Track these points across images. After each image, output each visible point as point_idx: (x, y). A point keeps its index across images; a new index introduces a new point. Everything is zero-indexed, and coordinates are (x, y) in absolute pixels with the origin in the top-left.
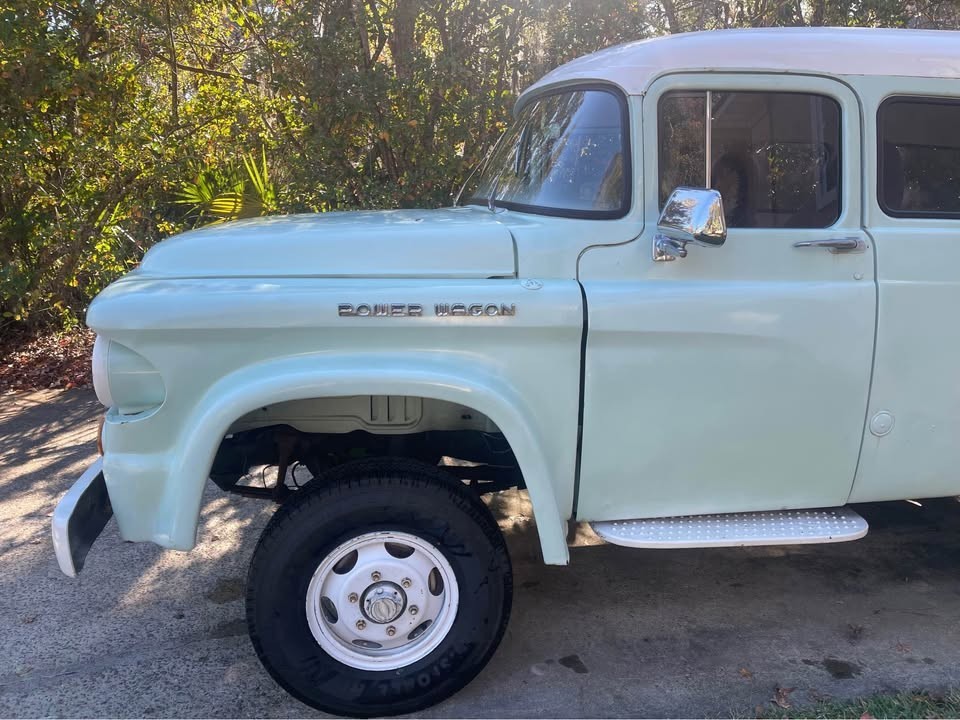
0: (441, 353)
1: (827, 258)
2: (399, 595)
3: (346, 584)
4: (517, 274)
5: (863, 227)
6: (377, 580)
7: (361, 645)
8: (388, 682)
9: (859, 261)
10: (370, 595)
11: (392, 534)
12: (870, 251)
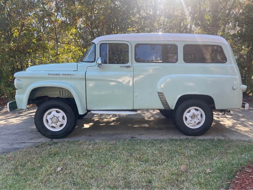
0: (63, 81)
1: (125, 68)
2: (57, 119)
3: (49, 117)
4: (77, 70)
5: (132, 64)
6: (54, 116)
7: (52, 127)
8: (56, 133)
9: (131, 69)
10: (53, 118)
11: (56, 109)
12: (132, 68)
